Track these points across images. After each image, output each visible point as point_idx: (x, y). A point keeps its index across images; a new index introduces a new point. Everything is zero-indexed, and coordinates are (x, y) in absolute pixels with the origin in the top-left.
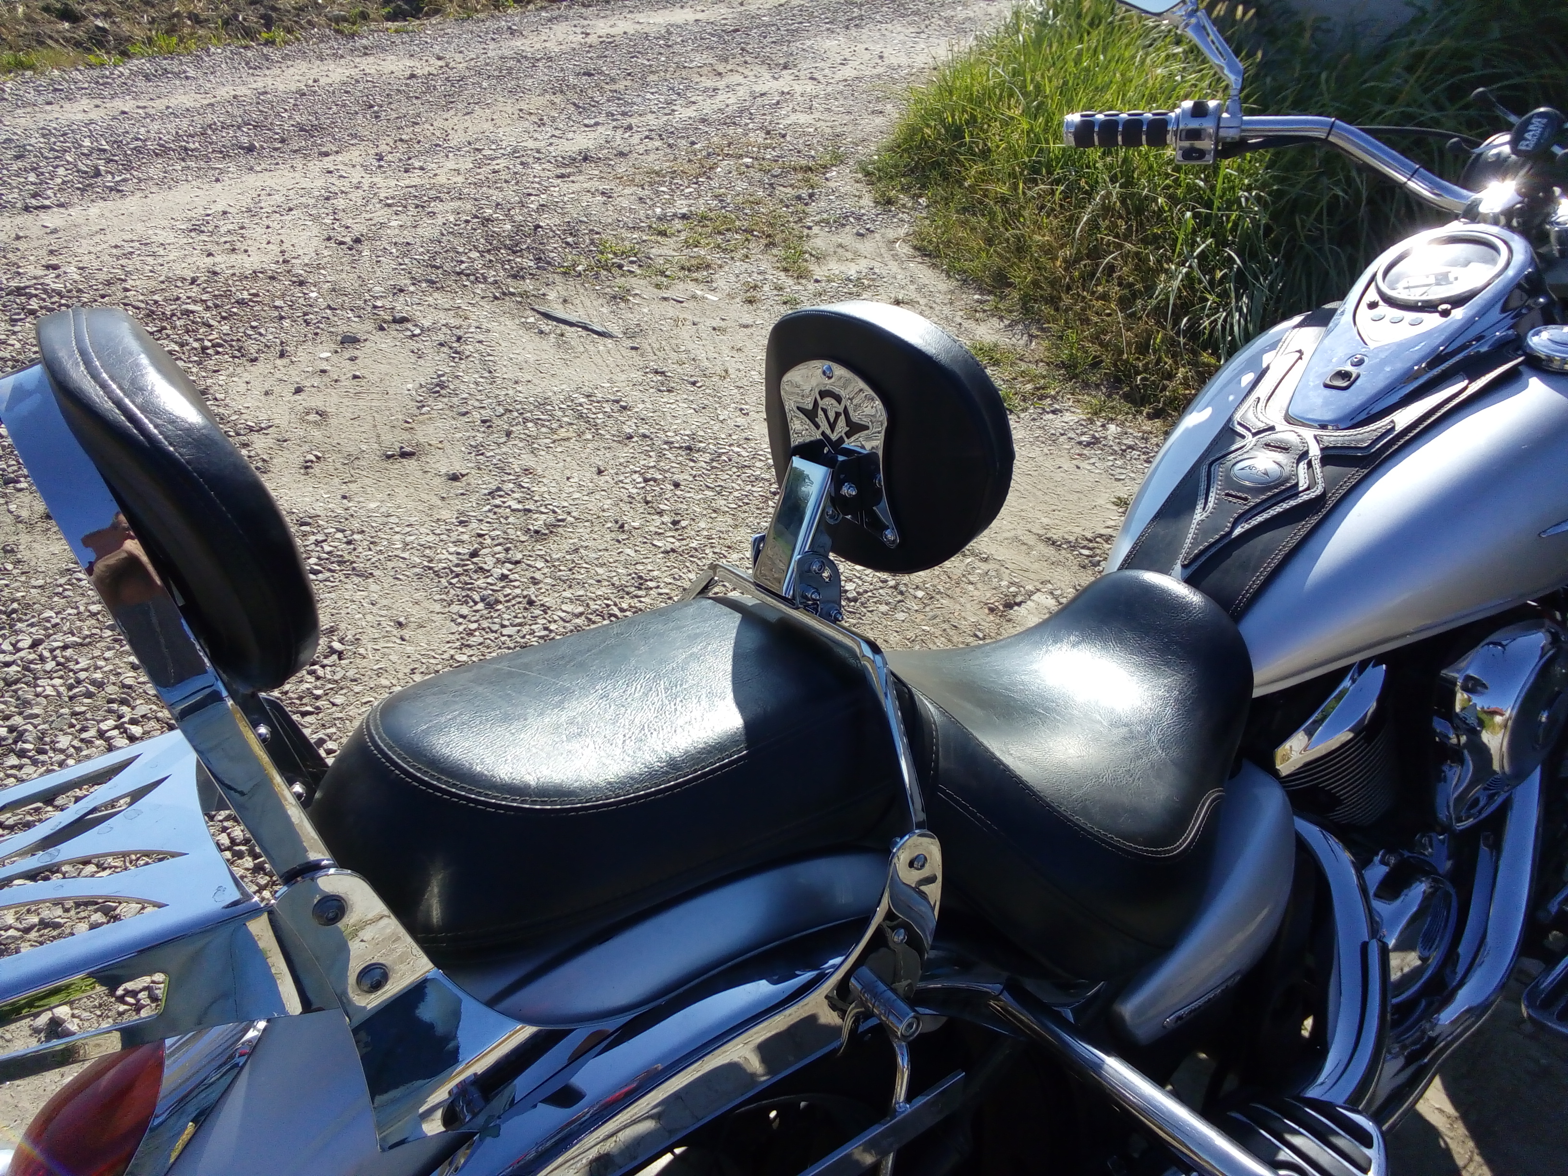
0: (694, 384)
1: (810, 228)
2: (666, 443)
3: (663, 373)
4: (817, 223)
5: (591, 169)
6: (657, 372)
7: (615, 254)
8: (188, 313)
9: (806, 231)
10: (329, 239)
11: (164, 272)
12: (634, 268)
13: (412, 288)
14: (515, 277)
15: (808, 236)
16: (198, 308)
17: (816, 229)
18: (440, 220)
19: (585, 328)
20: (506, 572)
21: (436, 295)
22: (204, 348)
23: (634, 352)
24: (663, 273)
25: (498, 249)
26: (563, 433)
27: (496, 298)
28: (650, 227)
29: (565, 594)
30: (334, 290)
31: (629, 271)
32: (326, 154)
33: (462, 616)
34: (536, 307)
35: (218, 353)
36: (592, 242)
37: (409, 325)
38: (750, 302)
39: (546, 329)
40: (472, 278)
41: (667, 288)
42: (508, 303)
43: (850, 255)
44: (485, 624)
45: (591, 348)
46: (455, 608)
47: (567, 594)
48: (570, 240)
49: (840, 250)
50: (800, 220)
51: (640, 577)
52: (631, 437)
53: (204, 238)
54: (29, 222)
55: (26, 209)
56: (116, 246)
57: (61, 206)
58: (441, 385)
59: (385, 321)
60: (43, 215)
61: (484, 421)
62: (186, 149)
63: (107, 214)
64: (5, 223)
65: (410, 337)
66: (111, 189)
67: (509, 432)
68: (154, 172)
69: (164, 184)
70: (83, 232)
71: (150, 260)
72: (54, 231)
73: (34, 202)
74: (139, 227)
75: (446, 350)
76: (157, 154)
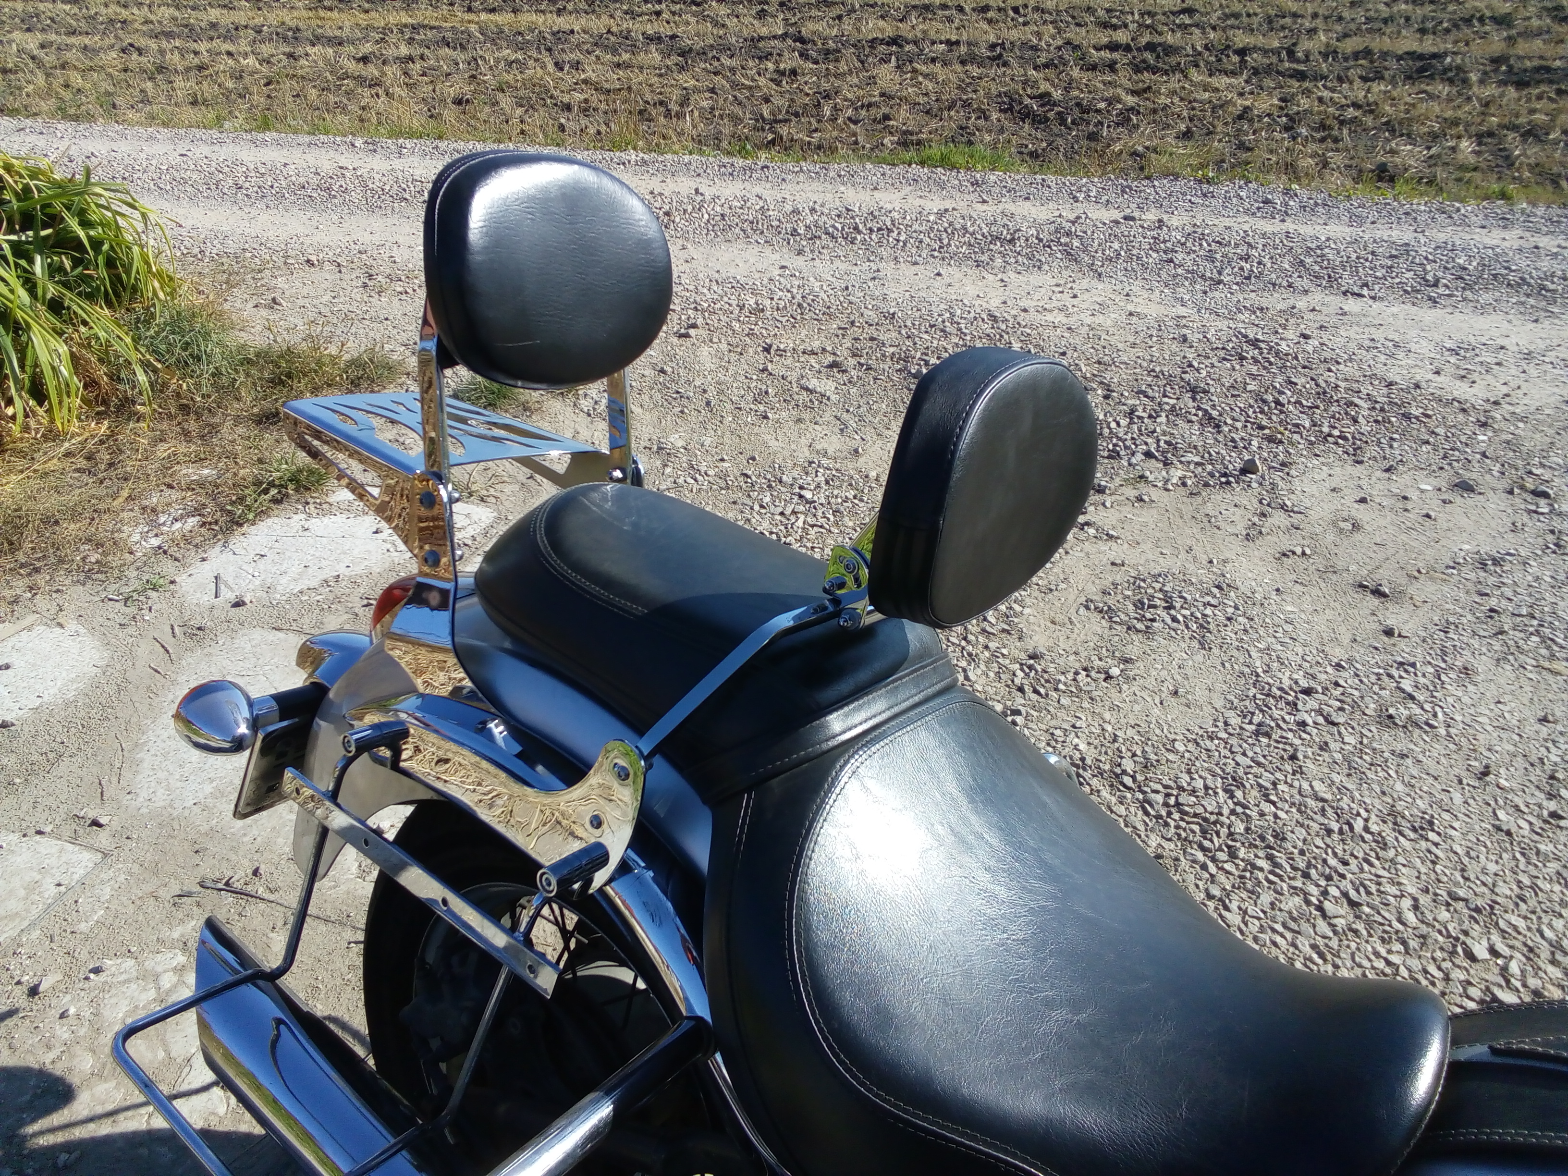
8: (1352, 405)
11: (1380, 370)
16: (1365, 405)
22: (1329, 435)
33: (1226, 724)
37: (1543, 502)
44: (1234, 741)
46: (1230, 714)
53: (1453, 360)
54: (1335, 301)
55: (1345, 293)
56: (1373, 340)
57: (1373, 298)
58: (1496, 562)
59: (1522, 488)
60: (1351, 300)
61: (1492, 610)
62: (1544, 288)
63: (1401, 316)
64: (1317, 297)
65: (1530, 512)
66: (1430, 298)
67: (1502, 632)
68: (1486, 297)
69: (1482, 309)
70: (1364, 320)
71: (1383, 358)
72: (1345, 314)
73: (1356, 289)
74: (1412, 333)
75: (1550, 538)
76: (1509, 285)
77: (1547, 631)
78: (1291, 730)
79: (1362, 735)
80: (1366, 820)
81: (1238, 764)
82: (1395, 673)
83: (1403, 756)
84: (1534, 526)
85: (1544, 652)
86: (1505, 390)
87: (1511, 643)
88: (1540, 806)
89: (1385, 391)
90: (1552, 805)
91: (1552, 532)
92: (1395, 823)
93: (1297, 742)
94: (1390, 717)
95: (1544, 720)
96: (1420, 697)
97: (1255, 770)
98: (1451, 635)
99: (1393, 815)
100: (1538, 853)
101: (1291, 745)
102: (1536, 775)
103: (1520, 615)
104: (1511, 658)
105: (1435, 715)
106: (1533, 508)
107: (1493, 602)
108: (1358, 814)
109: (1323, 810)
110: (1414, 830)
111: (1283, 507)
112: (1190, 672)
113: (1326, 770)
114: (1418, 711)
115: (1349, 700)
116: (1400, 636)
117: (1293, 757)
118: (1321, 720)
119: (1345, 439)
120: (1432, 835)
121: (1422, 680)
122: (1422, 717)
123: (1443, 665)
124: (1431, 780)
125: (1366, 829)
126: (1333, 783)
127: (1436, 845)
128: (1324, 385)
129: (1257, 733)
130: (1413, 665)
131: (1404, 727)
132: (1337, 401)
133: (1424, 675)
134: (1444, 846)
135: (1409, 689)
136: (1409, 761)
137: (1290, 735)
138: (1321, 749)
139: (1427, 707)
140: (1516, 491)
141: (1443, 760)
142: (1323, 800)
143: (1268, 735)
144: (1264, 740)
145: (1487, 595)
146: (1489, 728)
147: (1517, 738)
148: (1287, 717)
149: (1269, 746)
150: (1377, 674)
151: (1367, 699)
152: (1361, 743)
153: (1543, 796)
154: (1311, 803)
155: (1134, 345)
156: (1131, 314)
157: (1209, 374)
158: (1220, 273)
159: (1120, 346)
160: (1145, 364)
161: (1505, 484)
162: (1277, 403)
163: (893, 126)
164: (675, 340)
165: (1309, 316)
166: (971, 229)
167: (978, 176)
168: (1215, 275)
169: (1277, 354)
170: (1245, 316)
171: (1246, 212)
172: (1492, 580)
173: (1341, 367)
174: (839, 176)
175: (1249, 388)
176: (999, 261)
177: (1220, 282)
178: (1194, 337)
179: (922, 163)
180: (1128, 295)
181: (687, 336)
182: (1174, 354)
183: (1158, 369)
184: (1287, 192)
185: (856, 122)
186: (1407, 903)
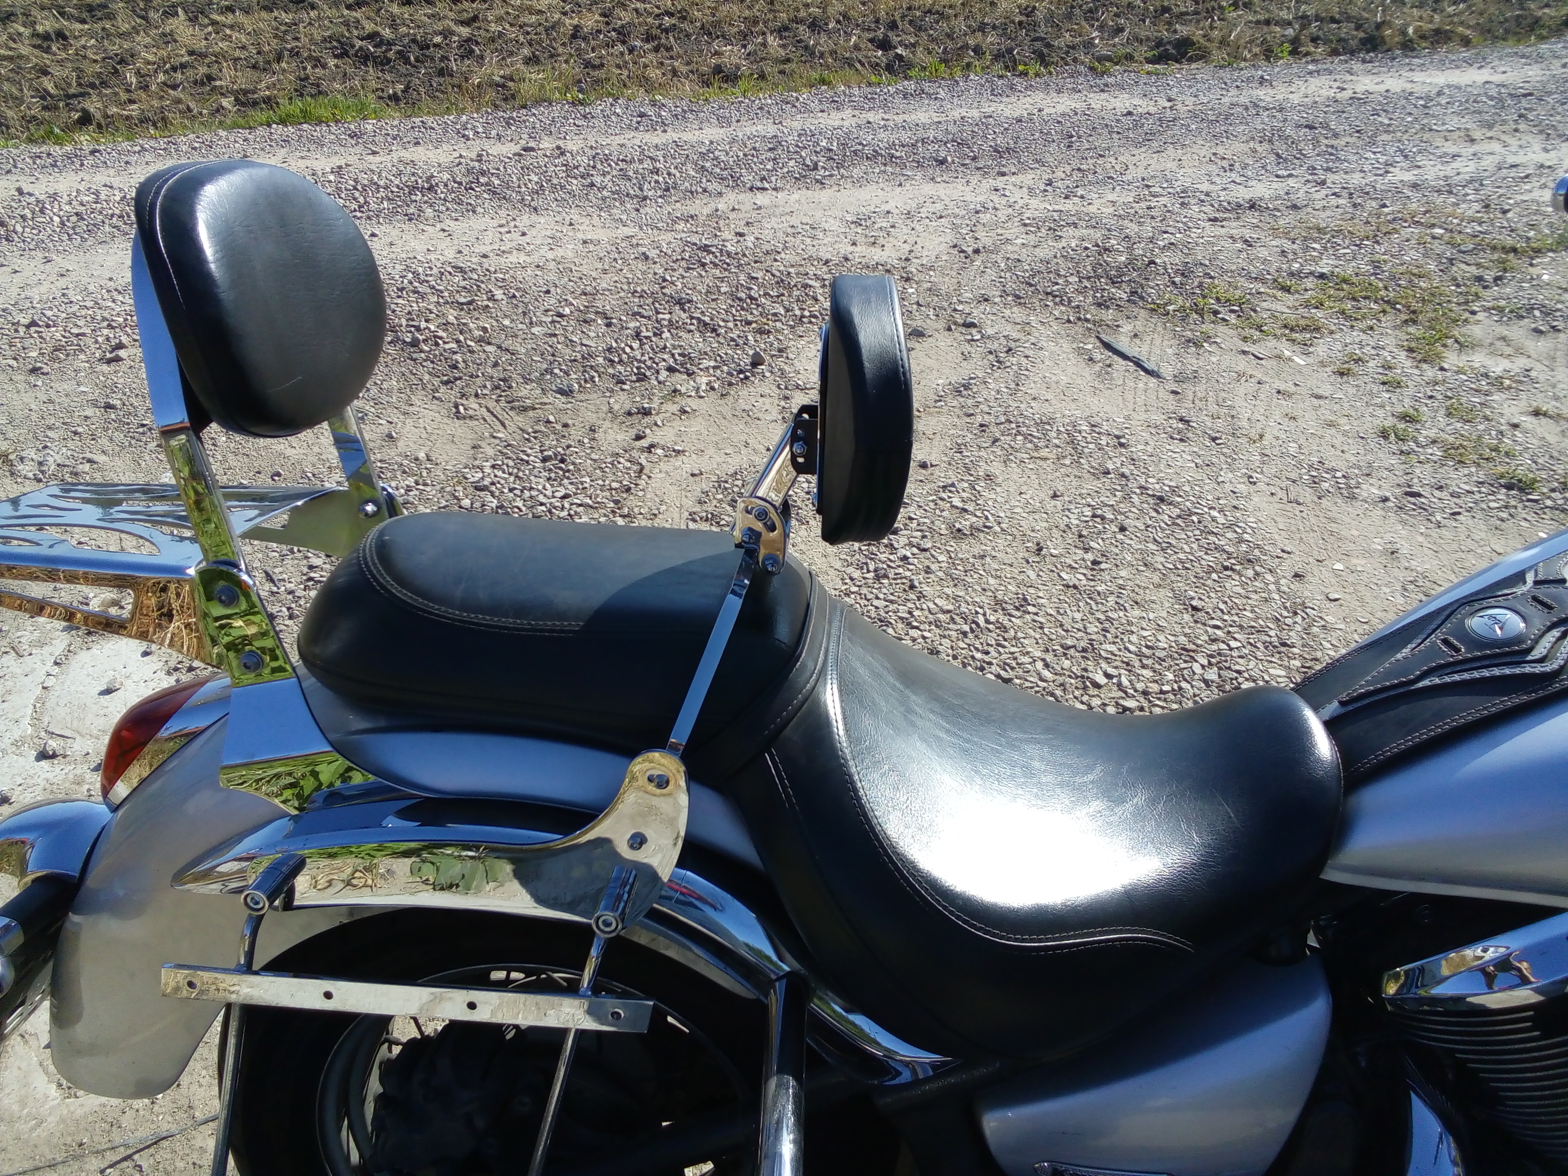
0: (1214, 439)
1: (1473, 313)
2: (1141, 487)
3: (1188, 422)
4: (1486, 309)
5: (1252, 218)
6: (1181, 420)
7: (1218, 299)
8: (806, 286)
9: (1467, 315)
10: (955, 246)
11: (812, 251)
12: (1232, 319)
13: (997, 300)
14: (1099, 305)
15: (1466, 320)
16: (817, 284)
17: (1481, 316)
18: (1063, 243)
19: (1138, 364)
20: (909, 554)
21: (1015, 309)
22: (803, 316)
23: (1172, 396)
24: (1259, 328)
25: (1099, 277)
26: (1044, 453)
27: (1069, 321)
28: (1275, 280)
29: (946, 590)
30: (930, 290)
31: (1224, 320)
32: (1003, 174)
33: (852, 579)
34: (1103, 336)
35: (810, 322)
36: (1200, 285)
37: (974, 331)
38: (1342, 374)
39: (1097, 356)
40: (1058, 299)
41: (1254, 342)
42: (1079, 328)
43: (1508, 350)
44: (864, 591)
45: (1130, 384)
46: (850, 570)
47: (948, 591)
48: (1177, 280)
49: (1499, 344)
50: (1467, 302)
51: (1025, 600)
52: (1109, 473)
53: (859, 230)
54: (747, 199)
55: (751, 189)
56: (793, 226)
57: (775, 189)
58: (966, 387)
59: (955, 323)
60: (759, 195)
61: (981, 425)
62: (893, 156)
63: (803, 201)
64: (731, 198)
65: (969, 341)
66: (817, 181)
67: (996, 440)
68: (856, 172)
69: (858, 183)
70: (778, 212)
71: (808, 241)
72: (760, 208)
73: (759, 184)
74: (819, 214)
75: (991, 357)
76: (867, 158)
77: (1024, 429)
78: (899, 566)
79: (948, 552)
80: (984, 615)
81: (877, 608)
82: (944, 496)
83: (983, 557)
84: (977, 351)
85: (1029, 445)
86: (907, 247)
87: (1006, 446)
88: (1083, 560)
89: (825, 269)
90: (1090, 556)
91: (991, 353)
92: (1003, 609)
93: (908, 574)
94: (959, 530)
95: (1055, 496)
96: (970, 507)
97: (892, 607)
98: (965, 454)
99: (999, 604)
100: (1099, 594)
101: (905, 578)
102: (1071, 538)
103: (1002, 423)
104: (1011, 457)
105: (987, 518)
106: (969, 337)
107: (979, 419)
108: (977, 613)
109: (952, 619)
110: (1017, 609)
111: (798, 387)
112: (803, 547)
113: (939, 588)
114: (974, 519)
115: (924, 528)
116: (932, 466)
117: (912, 587)
118: (915, 550)
119: (815, 317)
120: (1031, 609)
121: (964, 495)
122: (980, 523)
123: (972, 478)
124: (1009, 568)
125: (987, 621)
126: (948, 596)
127: (1036, 614)
128: (778, 274)
129: (878, 578)
130: (953, 485)
131: (972, 534)
132: (795, 286)
133: (964, 491)
134: (1042, 613)
135: (960, 505)
136: (988, 559)
137: (901, 570)
138: (927, 572)
139: (979, 513)
140: (953, 327)
141: (1009, 550)
142: (949, 611)
143: (886, 576)
144: (885, 581)
145: (972, 415)
146: (1025, 515)
147: (1045, 516)
148: (891, 557)
149: (891, 584)
150: (933, 501)
151: (936, 523)
152: (951, 558)
153: (1081, 552)
154: (941, 617)
155: (605, 271)
156: (585, 242)
157: (684, 285)
158: (641, 189)
159: (594, 274)
160: (625, 287)
161: (941, 324)
162: (752, 298)
163: (221, 87)
164: (105, 368)
165: (732, 215)
166: (382, 183)
167: (352, 127)
168: (638, 193)
169: (729, 254)
170: (681, 226)
171: (629, 127)
172: (970, 402)
173: (783, 255)
174: (195, 149)
175: (723, 290)
176: (429, 212)
177: (645, 198)
178: (653, 253)
179: (283, 122)
180: (571, 224)
181: (118, 359)
182: (644, 273)
183: (639, 289)
184: (654, 103)
185: (174, 87)
186: (1039, 665)
